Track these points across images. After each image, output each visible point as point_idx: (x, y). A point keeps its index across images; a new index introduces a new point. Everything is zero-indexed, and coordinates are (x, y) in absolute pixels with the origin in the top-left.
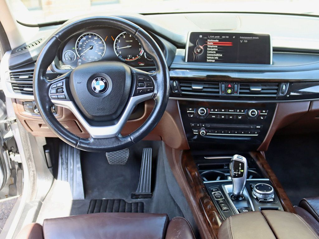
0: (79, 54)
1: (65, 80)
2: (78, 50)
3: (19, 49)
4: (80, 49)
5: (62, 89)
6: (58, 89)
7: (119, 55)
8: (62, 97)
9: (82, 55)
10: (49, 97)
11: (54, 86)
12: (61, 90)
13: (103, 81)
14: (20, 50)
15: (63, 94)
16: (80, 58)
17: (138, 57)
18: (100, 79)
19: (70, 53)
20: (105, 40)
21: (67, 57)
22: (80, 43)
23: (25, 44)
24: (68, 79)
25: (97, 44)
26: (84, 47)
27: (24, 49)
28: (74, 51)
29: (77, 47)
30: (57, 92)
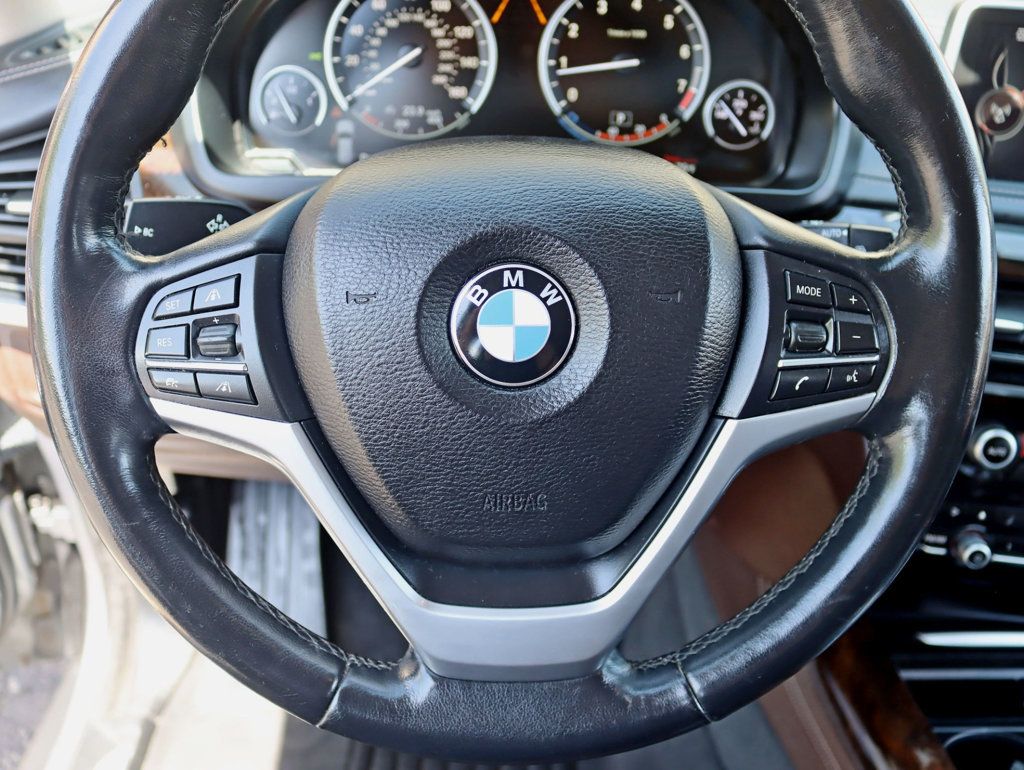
0: (345, 89)
1: (253, 260)
2: (339, 69)
3: (24, 50)
4: (352, 60)
5: (228, 330)
6: (200, 325)
7: (565, 111)
8: (225, 385)
9: (363, 96)
10: (134, 378)
11: (170, 307)
12: (220, 335)
13: (544, 294)
14: (27, 55)
15: (239, 367)
16: (345, 116)
17: (667, 127)
18: (519, 274)
19: (295, 83)
20: (496, 17)
21: (274, 101)
22: (355, 30)
23: (59, 24)
24: (274, 253)
25: (446, 37)
26: (373, 54)
27: (47, 50)
28: (318, 69)
29: (337, 49)
30: (192, 349)
